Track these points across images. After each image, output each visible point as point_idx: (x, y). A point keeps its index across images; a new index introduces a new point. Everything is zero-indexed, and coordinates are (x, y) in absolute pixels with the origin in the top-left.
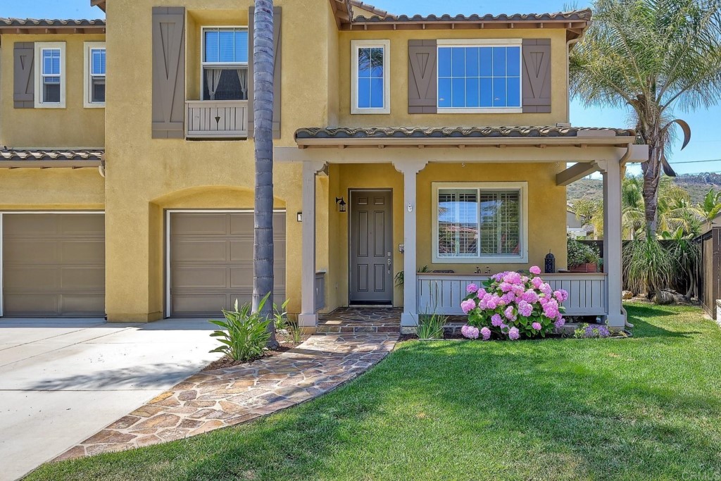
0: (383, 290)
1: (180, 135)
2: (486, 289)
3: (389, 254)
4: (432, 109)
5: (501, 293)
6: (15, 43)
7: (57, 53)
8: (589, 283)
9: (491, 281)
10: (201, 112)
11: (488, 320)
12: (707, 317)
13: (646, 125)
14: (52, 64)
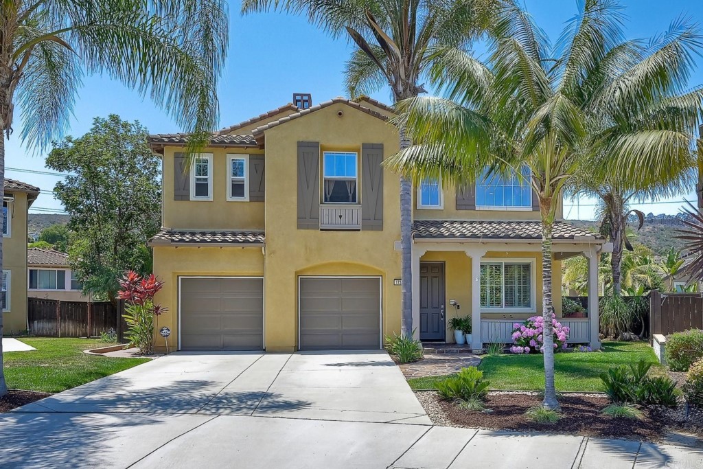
0: (438, 332)
1: (315, 227)
2: (526, 327)
3: (442, 306)
4: (472, 207)
5: (535, 328)
6: (175, 153)
7: (206, 161)
8: (579, 324)
9: (527, 322)
10: (330, 212)
11: (527, 344)
12: (649, 345)
13: (613, 214)
14: (202, 170)
